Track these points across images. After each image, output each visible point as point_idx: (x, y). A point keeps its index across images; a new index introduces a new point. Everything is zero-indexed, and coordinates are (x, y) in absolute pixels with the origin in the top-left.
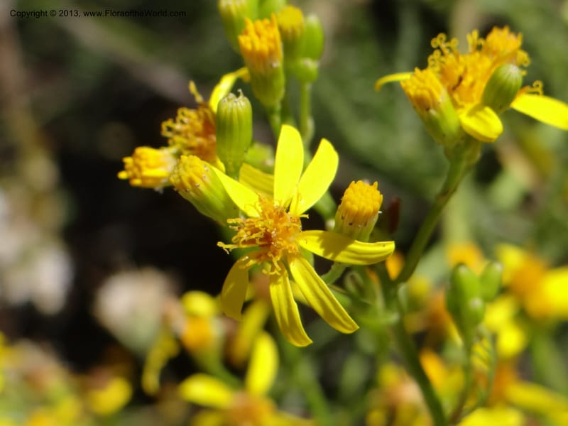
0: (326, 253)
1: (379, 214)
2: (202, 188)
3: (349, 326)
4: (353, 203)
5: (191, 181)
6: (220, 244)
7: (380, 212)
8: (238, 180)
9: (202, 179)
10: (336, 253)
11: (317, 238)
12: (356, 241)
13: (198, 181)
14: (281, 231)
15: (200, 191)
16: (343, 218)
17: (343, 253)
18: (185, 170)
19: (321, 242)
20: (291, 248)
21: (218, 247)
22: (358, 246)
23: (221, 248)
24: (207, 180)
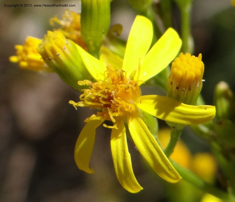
0: (159, 113)
1: (203, 82)
2: (62, 57)
3: (173, 175)
4: (179, 69)
5: (53, 51)
6: (71, 102)
7: (204, 80)
8: (98, 58)
9: (63, 50)
10: (167, 114)
11: (152, 101)
12: (183, 104)
13: (59, 51)
14: (119, 91)
15: (60, 59)
16: (171, 83)
17: (172, 113)
18: (49, 41)
19: (155, 104)
20: (128, 107)
21: (69, 104)
22: (184, 108)
23: (72, 105)
24: (67, 51)
